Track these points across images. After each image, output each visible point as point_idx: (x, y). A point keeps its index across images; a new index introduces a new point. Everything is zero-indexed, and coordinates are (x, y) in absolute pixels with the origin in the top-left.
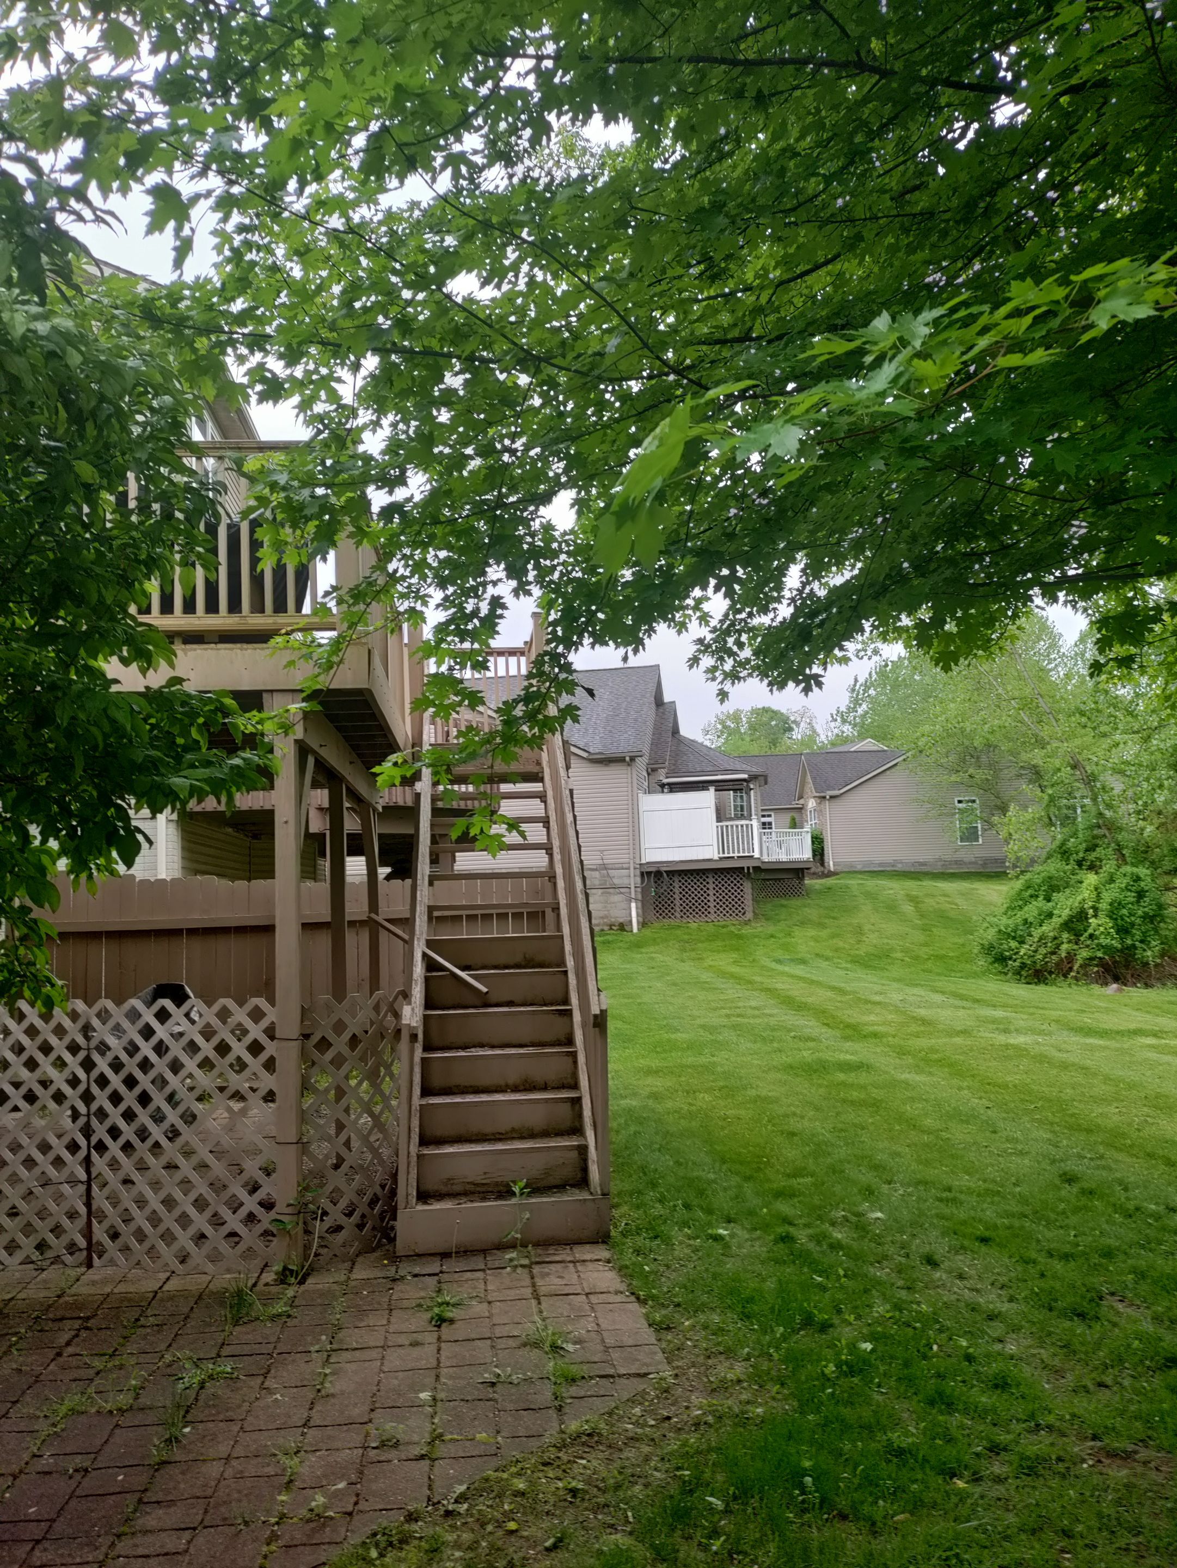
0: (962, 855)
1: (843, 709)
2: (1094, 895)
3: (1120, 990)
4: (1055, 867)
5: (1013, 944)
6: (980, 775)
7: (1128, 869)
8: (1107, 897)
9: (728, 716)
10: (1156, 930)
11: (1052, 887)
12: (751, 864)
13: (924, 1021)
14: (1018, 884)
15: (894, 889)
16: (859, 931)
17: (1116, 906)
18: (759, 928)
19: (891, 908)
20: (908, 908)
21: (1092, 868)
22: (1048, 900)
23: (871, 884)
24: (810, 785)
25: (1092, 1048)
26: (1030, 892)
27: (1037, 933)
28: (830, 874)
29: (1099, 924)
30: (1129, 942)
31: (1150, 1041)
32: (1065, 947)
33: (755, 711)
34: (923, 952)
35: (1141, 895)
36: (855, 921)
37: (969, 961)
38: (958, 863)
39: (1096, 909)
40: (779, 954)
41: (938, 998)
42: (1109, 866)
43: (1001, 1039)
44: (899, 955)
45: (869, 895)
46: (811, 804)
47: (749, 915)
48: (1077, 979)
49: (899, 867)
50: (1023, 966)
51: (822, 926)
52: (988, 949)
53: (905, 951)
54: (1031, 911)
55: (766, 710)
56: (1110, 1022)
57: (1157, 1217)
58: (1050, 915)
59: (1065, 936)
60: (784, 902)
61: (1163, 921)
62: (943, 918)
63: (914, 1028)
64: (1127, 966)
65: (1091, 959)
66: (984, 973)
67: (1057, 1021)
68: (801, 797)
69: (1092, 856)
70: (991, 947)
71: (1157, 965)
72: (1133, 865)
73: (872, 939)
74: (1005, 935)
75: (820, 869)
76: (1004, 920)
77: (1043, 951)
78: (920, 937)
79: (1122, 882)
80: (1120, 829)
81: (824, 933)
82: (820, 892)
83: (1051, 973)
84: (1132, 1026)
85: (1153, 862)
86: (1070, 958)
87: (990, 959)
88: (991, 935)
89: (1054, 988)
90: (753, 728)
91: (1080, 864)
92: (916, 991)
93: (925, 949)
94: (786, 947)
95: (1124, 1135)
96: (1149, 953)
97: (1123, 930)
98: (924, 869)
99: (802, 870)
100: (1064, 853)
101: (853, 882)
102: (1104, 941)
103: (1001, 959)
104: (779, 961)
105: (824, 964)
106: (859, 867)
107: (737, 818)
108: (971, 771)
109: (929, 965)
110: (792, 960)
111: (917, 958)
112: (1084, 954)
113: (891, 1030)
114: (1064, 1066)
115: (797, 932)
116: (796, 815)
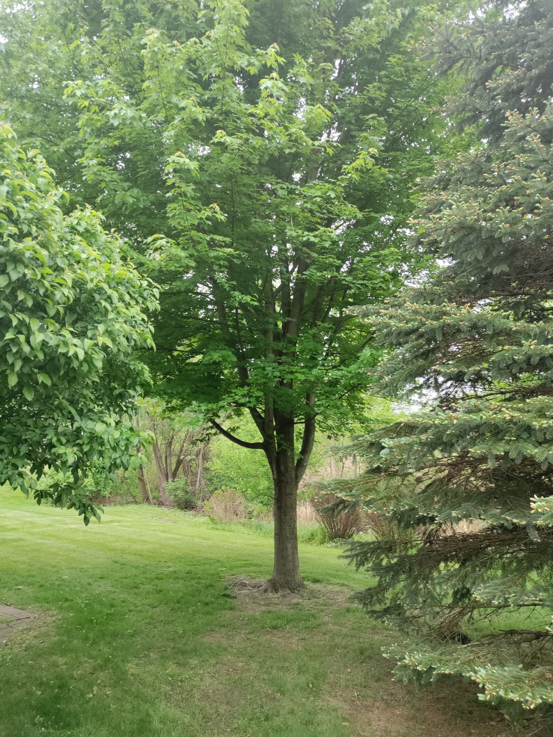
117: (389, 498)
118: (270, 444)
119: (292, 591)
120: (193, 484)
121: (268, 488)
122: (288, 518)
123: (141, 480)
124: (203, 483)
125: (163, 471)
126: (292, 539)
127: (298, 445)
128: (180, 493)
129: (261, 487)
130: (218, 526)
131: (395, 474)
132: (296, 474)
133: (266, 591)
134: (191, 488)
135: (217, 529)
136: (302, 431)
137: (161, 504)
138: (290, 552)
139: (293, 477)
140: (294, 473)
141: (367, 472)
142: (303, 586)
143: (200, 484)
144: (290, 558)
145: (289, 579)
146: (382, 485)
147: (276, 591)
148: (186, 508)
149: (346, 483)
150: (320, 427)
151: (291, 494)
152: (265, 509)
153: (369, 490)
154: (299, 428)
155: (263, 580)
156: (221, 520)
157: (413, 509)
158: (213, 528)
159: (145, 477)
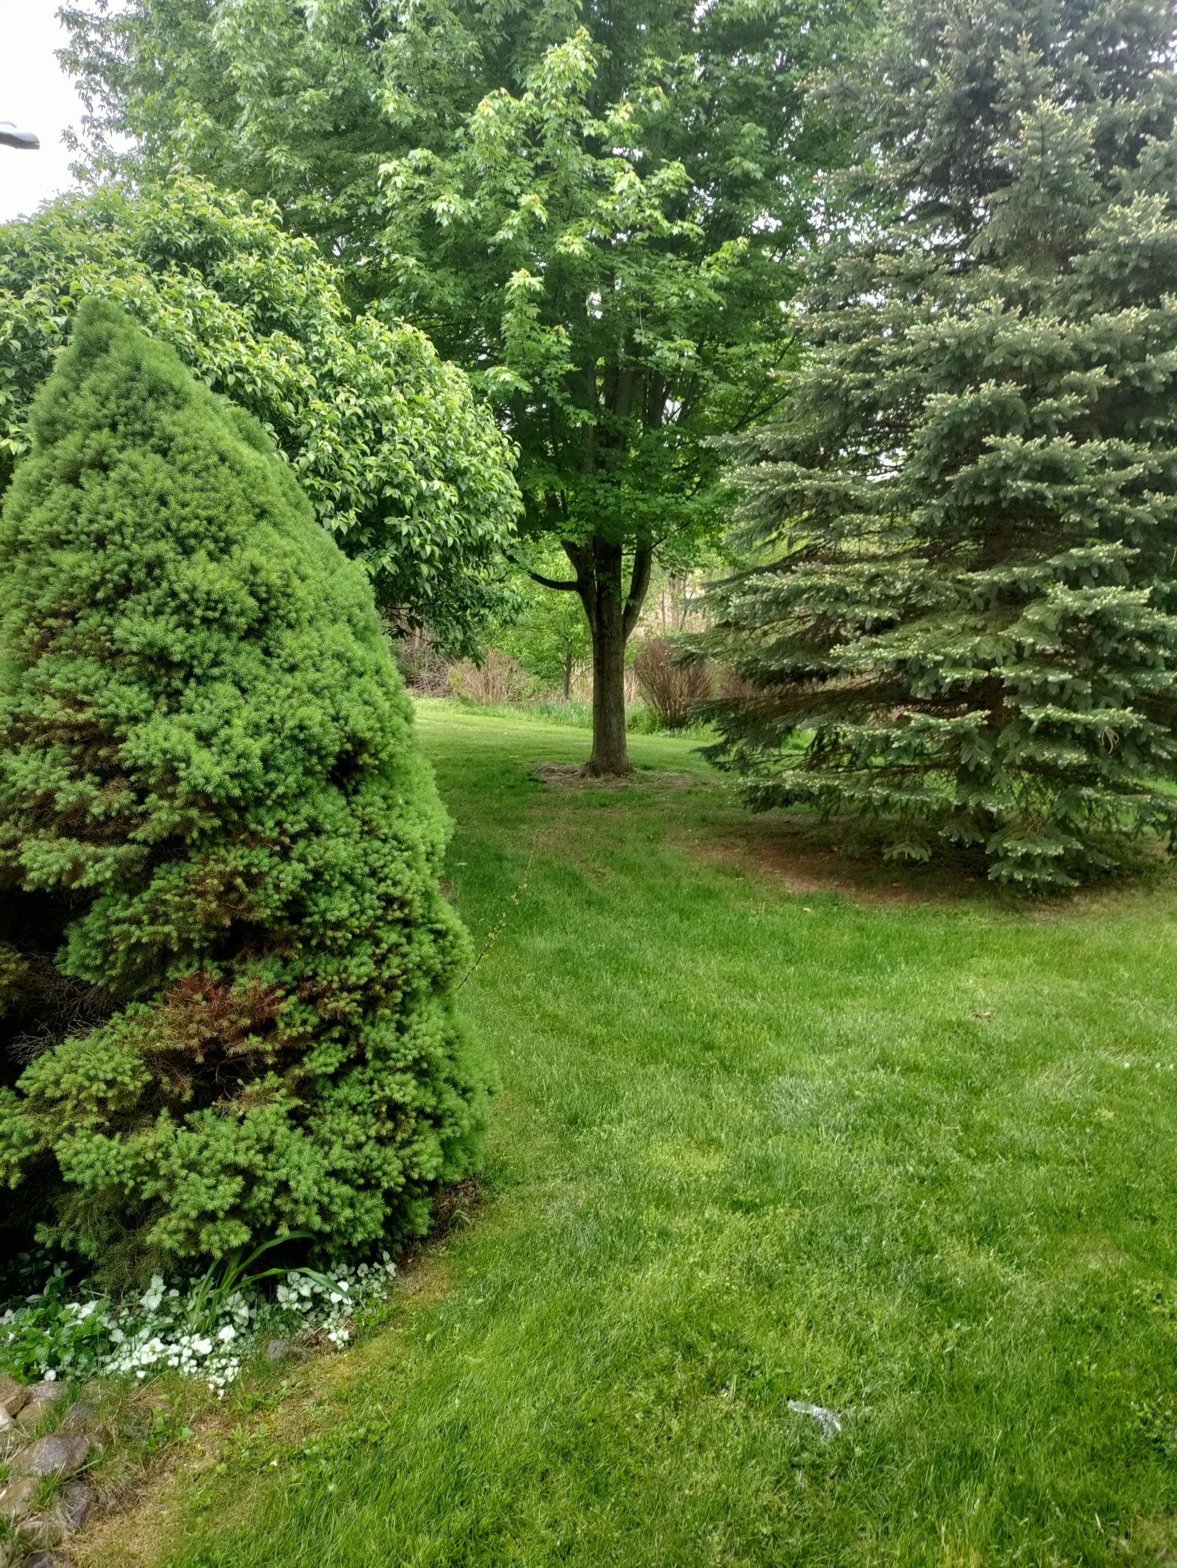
117: (735, 651)
118: (588, 583)
119: (618, 774)
122: (612, 684)
126: (617, 711)
127: (626, 584)
130: (476, 709)
131: (743, 628)
132: (624, 626)
133: (583, 776)
135: (474, 713)
136: (632, 563)
138: (614, 728)
139: (620, 630)
140: (620, 624)
141: (718, 626)
142: (632, 771)
144: (615, 736)
145: (614, 763)
146: (730, 640)
147: (597, 776)
149: (696, 636)
150: (661, 561)
151: (617, 653)
153: (717, 644)
154: (628, 560)
155: (578, 766)
156: (479, 699)
157: (756, 660)
158: (466, 712)
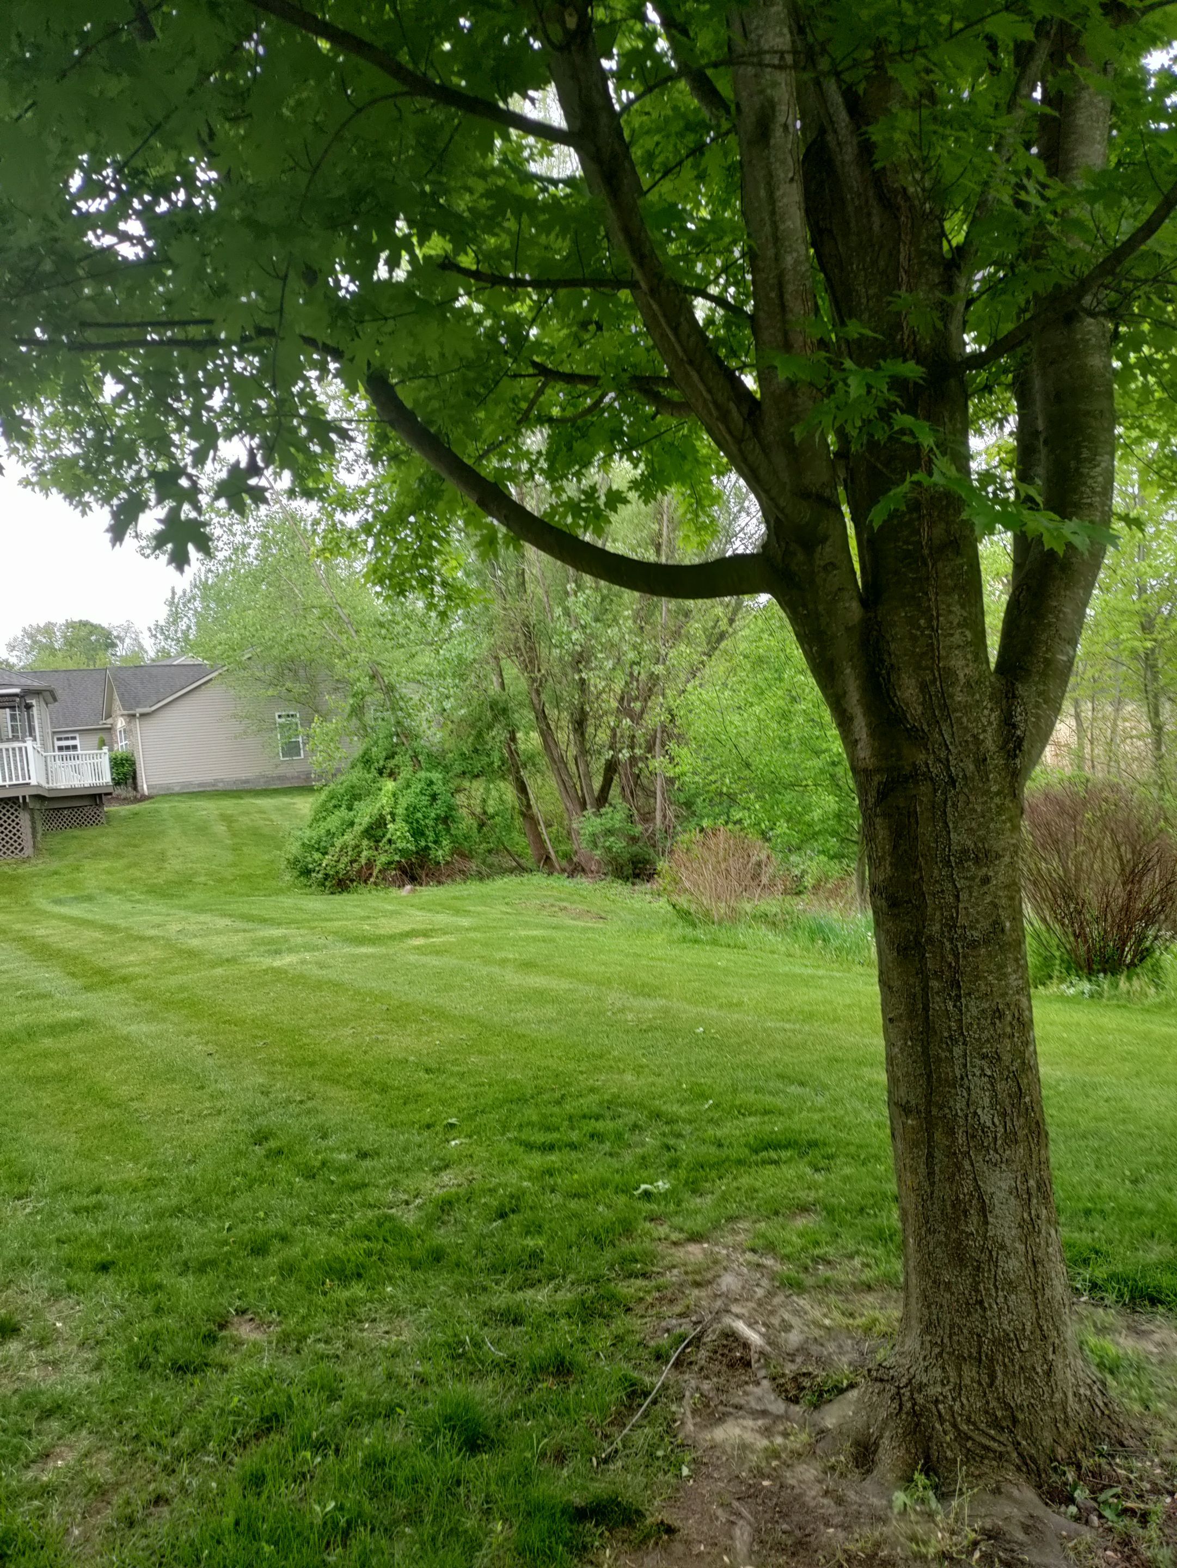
0: (281, 771)
1: (162, 623)
2: (392, 802)
3: (413, 891)
4: (356, 776)
5: (317, 856)
6: (298, 688)
7: (422, 774)
8: (403, 802)
9: (38, 629)
10: (448, 830)
11: (354, 796)
12: (27, 792)
13: (192, 954)
14: (323, 796)
15: (208, 808)
16: (162, 857)
17: (412, 809)
18: (40, 865)
19: (202, 830)
20: (220, 829)
21: (392, 775)
22: (350, 808)
23: (183, 806)
24: (117, 703)
25: (355, 959)
26: (334, 802)
27: (338, 843)
28: (144, 798)
29: (397, 829)
30: (423, 844)
31: (420, 941)
32: (365, 853)
33: (70, 625)
34: (228, 873)
35: (434, 797)
36: (158, 847)
37: (278, 877)
38: (281, 778)
39: (392, 814)
40: (60, 894)
41: (223, 922)
42: (405, 773)
43: (267, 962)
44: (203, 879)
45: (180, 818)
46: (121, 723)
47: (29, 851)
48: (376, 884)
49: (221, 786)
50: (327, 876)
51: (118, 855)
52: (294, 863)
53: (209, 874)
54: (333, 822)
55: (84, 624)
56: (388, 926)
57: (345, 1169)
58: (352, 824)
59: (365, 842)
60: (77, 832)
61: (454, 821)
62: (257, 836)
63: (176, 963)
64: (422, 867)
65: (390, 863)
66: (289, 889)
67: (335, 933)
68: (109, 716)
69: (391, 764)
70: (297, 861)
71: (447, 863)
72: (428, 770)
73: (175, 864)
74: (308, 847)
75: (132, 794)
76: (308, 833)
77: (345, 860)
78: (230, 857)
79: (417, 787)
80: (417, 736)
81: (119, 864)
82: (125, 819)
83: (352, 881)
84: (407, 928)
85: (445, 767)
86: (370, 864)
87: (296, 873)
88: (294, 849)
89: (355, 896)
90: (69, 643)
91: (381, 772)
92: (202, 918)
93: (233, 870)
94: (70, 885)
95: (346, 1063)
96: (440, 853)
97: (418, 833)
98: (247, 786)
99: (100, 795)
100: (366, 761)
101: (165, 806)
102: (401, 845)
103: (306, 872)
104: (58, 902)
105: (114, 899)
106: (177, 789)
107: (15, 738)
108: (289, 684)
109: (234, 886)
110: (76, 898)
111: (221, 881)
112: (383, 859)
113: (147, 970)
114: (319, 985)
115: (87, 865)
116: (104, 736)
120: (647, 817)
121: (838, 816)
122: (973, 1008)
123: (527, 814)
124: (670, 814)
125: (572, 792)
126: (1011, 1139)
128: (618, 844)
129: (817, 814)
130: (700, 933)
132: (1008, 723)
134: (640, 828)
135: (696, 941)
137: (576, 869)
139: (990, 742)
140: (990, 717)
143: (664, 816)
144: (1013, 1265)
145: (1019, 1394)
148: (637, 876)
151: (984, 856)
152: (835, 868)
158: (684, 939)
159: (535, 809)
